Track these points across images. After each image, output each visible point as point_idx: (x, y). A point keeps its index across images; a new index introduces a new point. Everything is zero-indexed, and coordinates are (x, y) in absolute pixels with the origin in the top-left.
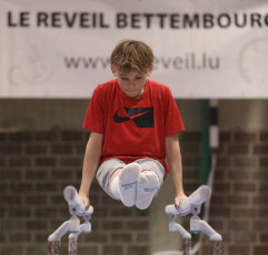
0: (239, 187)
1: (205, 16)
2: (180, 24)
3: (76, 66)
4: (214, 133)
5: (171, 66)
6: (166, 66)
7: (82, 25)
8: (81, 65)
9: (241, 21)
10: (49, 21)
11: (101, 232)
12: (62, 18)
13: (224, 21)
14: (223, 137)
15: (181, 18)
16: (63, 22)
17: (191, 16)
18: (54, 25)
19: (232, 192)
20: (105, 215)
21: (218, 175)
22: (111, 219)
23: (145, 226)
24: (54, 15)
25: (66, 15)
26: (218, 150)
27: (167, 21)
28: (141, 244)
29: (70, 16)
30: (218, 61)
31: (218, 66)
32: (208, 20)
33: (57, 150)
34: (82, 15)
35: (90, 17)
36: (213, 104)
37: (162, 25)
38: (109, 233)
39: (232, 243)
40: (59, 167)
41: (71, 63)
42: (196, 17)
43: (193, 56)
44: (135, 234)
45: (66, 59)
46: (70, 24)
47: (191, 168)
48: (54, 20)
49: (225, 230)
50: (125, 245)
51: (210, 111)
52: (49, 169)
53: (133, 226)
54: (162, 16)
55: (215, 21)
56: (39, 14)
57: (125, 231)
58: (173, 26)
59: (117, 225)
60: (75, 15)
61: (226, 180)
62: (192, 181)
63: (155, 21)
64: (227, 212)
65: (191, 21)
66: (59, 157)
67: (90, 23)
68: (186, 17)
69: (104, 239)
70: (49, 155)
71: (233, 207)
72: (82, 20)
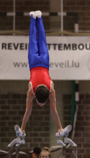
0: (87, 118)
1: (73, 45)
2: (63, 48)
3: (19, 66)
4: (77, 95)
5: (59, 66)
6: (57, 66)
7: (21, 49)
8: (21, 65)
9: (88, 47)
10: (7, 47)
11: (29, 138)
12: (13, 45)
13: (81, 47)
14: (81, 97)
15: (63, 46)
16: (13, 47)
17: (67, 45)
18: (9, 49)
19: (85, 121)
20: (31, 130)
21: (79, 113)
22: (33, 132)
23: (48, 135)
24: (9, 44)
25: (14, 44)
26: (79, 102)
27: (57, 47)
28: (46, 143)
29: (16, 45)
30: (79, 64)
31: (78, 66)
32: (74, 47)
33: (10, 102)
34: (21, 44)
35: (24, 45)
36: (77, 83)
37: (55, 49)
38: (32, 138)
39: (85, 142)
40: (11, 110)
41: (16, 65)
42: (69, 45)
43: (68, 62)
44: (43, 138)
45: (14, 63)
46: (16, 48)
47: (67, 110)
48: (9, 46)
49: (82, 137)
50: (39, 143)
51: (75, 85)
52: (7, 110)
53: (43, 135)
54: (55, 45)
55: (77, 47)
56: (3, 44)
57: (39, 137)
58: (59, 49)
59: (36, 135)
60: (18, 44)
61: (82, 115)
62: (68, 116)
63: (52, 47)
64: (83, 129)
65: (67, 47)
66: (11, 105)
67: (24, 48)
68: (65, 45)
69: (30, 141)
70: (7, 104)
71: (85, 127)
72: (21, 47)
